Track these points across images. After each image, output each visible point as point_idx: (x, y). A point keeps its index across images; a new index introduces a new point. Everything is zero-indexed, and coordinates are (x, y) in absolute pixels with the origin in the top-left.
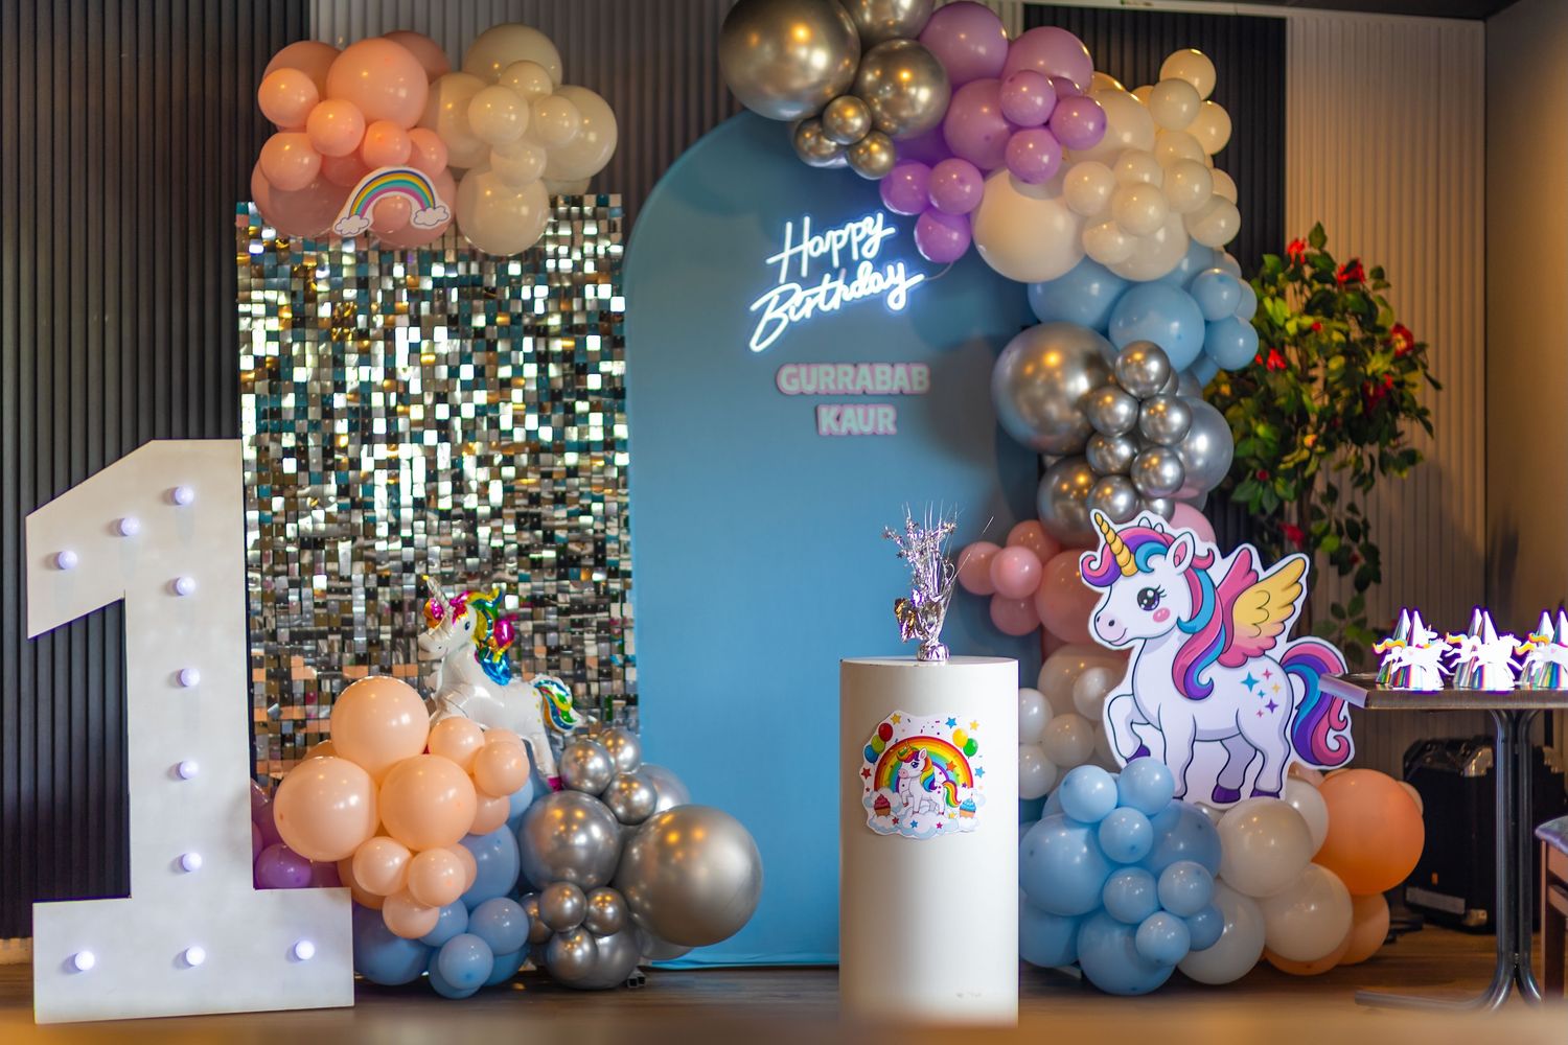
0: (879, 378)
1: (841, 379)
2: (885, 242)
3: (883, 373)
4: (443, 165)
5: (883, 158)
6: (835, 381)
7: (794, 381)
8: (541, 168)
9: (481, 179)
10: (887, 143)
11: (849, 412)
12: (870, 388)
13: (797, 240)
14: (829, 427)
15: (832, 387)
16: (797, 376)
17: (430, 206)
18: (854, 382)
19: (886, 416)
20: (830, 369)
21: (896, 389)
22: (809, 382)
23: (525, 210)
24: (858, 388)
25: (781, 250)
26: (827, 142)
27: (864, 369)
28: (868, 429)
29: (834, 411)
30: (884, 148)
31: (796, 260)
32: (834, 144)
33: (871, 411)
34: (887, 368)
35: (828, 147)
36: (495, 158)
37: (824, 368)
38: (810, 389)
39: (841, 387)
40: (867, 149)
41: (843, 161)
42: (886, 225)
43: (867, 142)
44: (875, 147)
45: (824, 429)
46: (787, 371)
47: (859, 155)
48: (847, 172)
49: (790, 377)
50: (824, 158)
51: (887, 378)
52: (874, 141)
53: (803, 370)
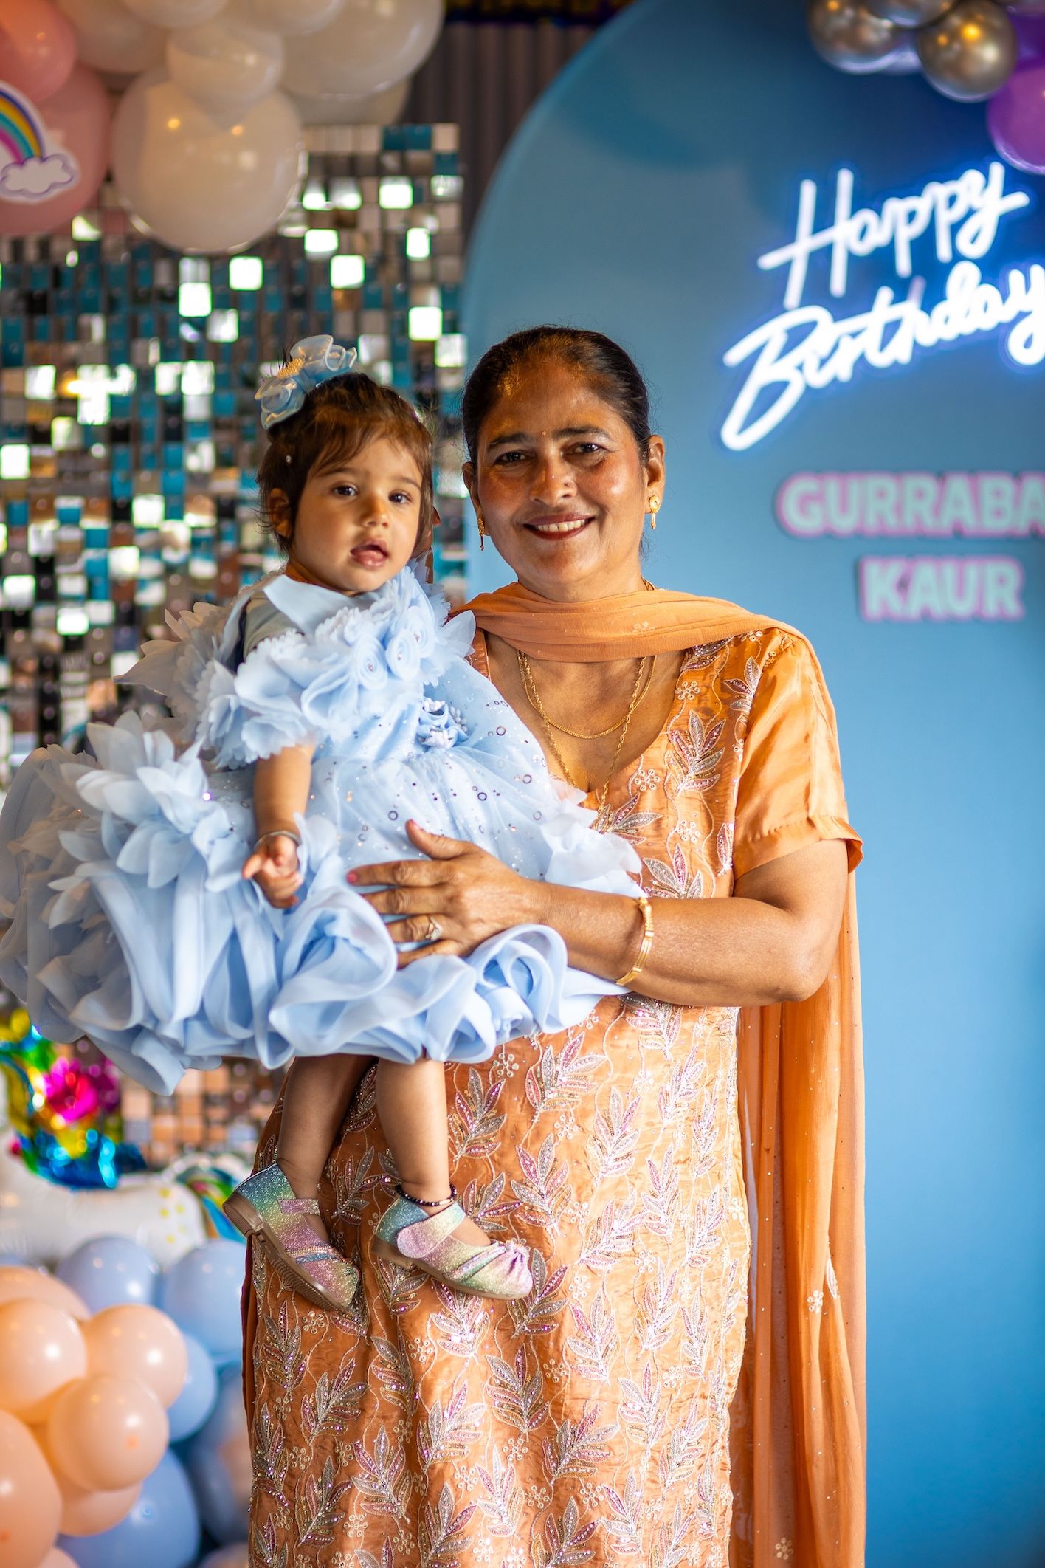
0: (989, 502)
1: (911, 506)
2: (1008, 223)
3: (998, 494)
4: (63, 68)
5: (990, 54)
6: (899, 509)
7: (815, 509)
8: (272, 71)
9: (153, 96)
10: (997, 22)
11: (925, 573)
12: (969, 521)
13: (824, 219)
14: (884, 604)
15: (892, 521)
16: (819, 497)
17: (31, 156)
18: (937, 510)
19: (1001, 580)
20: (888, 483)
21: (1022, 525)
22: (844, 507)
23: (248, 160)
24: (945, 523)
25: (789, 236)
26: (874, 20)
27: (958, 486)
28: (963, 608)
29: (895, 570)
30: (990, 33)
31: (821, 259)
32: (886, 23)
33: (972, 571)
34: (1005, 484)
35: (877, 29)
36: (176, 57)
37: (875, 483)
38: (845, 523)
39: (909, 521)
40: (955, 35)
41: (908, 59)
42: (1008, 189)
43: (955, 20)
44: (972, 32)
45: (873, 607)
46: (801, 486)
47: (938, 48)
48: (915, 82)
49: (805, 501)
50: (870, 52)
51: (1006, 503)
52: (969, 18)
53: (832, 487)
